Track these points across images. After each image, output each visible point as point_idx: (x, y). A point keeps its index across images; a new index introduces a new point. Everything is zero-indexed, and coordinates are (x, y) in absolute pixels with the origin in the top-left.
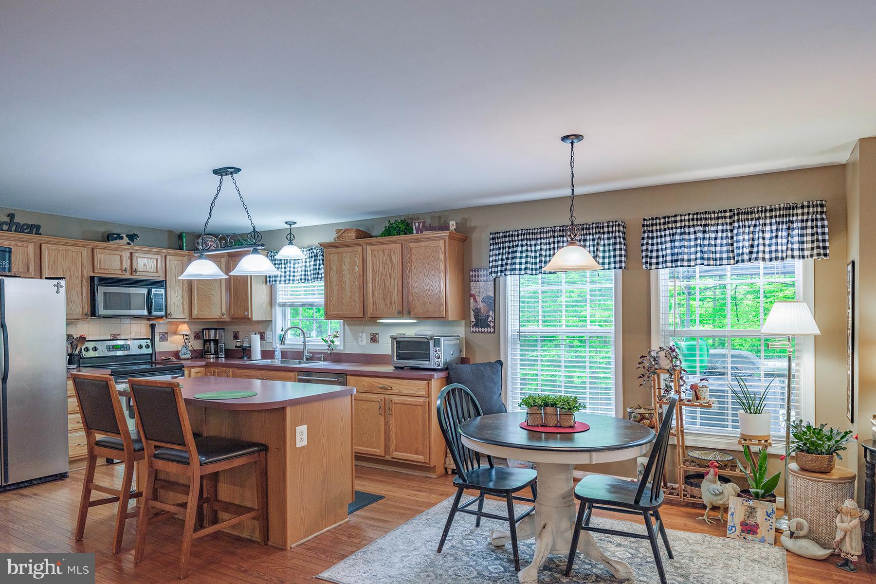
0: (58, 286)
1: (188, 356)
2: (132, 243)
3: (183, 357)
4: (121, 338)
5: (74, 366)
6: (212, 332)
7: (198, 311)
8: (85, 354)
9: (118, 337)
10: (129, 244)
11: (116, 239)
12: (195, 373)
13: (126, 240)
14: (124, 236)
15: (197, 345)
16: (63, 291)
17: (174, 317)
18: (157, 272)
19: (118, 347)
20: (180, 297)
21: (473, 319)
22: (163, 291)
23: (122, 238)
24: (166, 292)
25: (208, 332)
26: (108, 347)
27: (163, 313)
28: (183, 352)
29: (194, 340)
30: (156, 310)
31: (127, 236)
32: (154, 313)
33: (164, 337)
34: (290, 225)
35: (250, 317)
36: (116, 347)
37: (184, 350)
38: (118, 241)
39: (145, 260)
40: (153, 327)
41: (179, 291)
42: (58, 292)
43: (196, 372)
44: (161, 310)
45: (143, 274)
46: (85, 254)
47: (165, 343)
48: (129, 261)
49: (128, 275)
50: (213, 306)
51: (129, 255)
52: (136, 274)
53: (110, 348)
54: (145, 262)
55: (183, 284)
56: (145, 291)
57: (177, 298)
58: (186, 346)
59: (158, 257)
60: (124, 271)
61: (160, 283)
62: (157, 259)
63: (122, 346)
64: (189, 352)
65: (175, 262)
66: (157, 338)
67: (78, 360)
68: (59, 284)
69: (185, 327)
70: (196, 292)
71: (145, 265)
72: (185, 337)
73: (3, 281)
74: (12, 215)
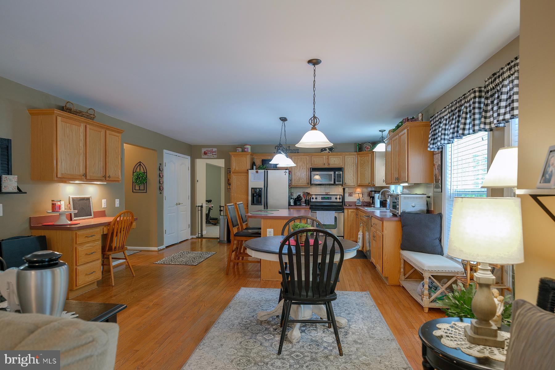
0: (286, 172)
1: (360, 204)
2: (330, 152)
3: (358, 204)
4: (330, 194)
5: (305, 205)
6: (373, 193)
7: (360, 182)
8: (312, 200)
9: (329, 194)
10: (329, 152)
12: (351, 212)
13: (328, 150)
14: (327, 149)
15: (367, 199)
16: (287, 174)
17: (347, 185)
18: (340, 164)
19: (326, 198)
20: (352, 175)
21: (435, 183)
22: (341, 173)
23: (326, 150)
24: (343, 173)
27: (341, 183)
28: (357, 202)
29: (367, 197)
30: (338, 181)
31: (328, 149)
32: (337, 183)
33: (350, 195)
34: (382, 132)
35: (374, 185)
38: (325, 152)
40: (344, 189)
41: (352, 172)
42: (285, 175)
44: (340, 181)
45: (333, 165)
46: (308, 159)
47: (351, 197)
48: (327, 160)
49: (326, 166)
50: (366, 179)
51: (327, 157)
52: (330, 165)
53: (323, 198)
54: (334, 159)
55: (354, 169)
56: (332, 173)
57: (350, 176)
58: (359, 199)
59: (341, 157)
60: (324, 164)
61: (340, 169)
62: (340, 158)
63: (328, 197)
64: (361, 202)
65: (350, 158)
66: (347, 195)
67: (308, 202)
68: (286, 171)
69: (359, 190)
70: (359, 172)
71: (334, 161)
72: (362, 195)
73: (267, 171)
74: (289, 147)
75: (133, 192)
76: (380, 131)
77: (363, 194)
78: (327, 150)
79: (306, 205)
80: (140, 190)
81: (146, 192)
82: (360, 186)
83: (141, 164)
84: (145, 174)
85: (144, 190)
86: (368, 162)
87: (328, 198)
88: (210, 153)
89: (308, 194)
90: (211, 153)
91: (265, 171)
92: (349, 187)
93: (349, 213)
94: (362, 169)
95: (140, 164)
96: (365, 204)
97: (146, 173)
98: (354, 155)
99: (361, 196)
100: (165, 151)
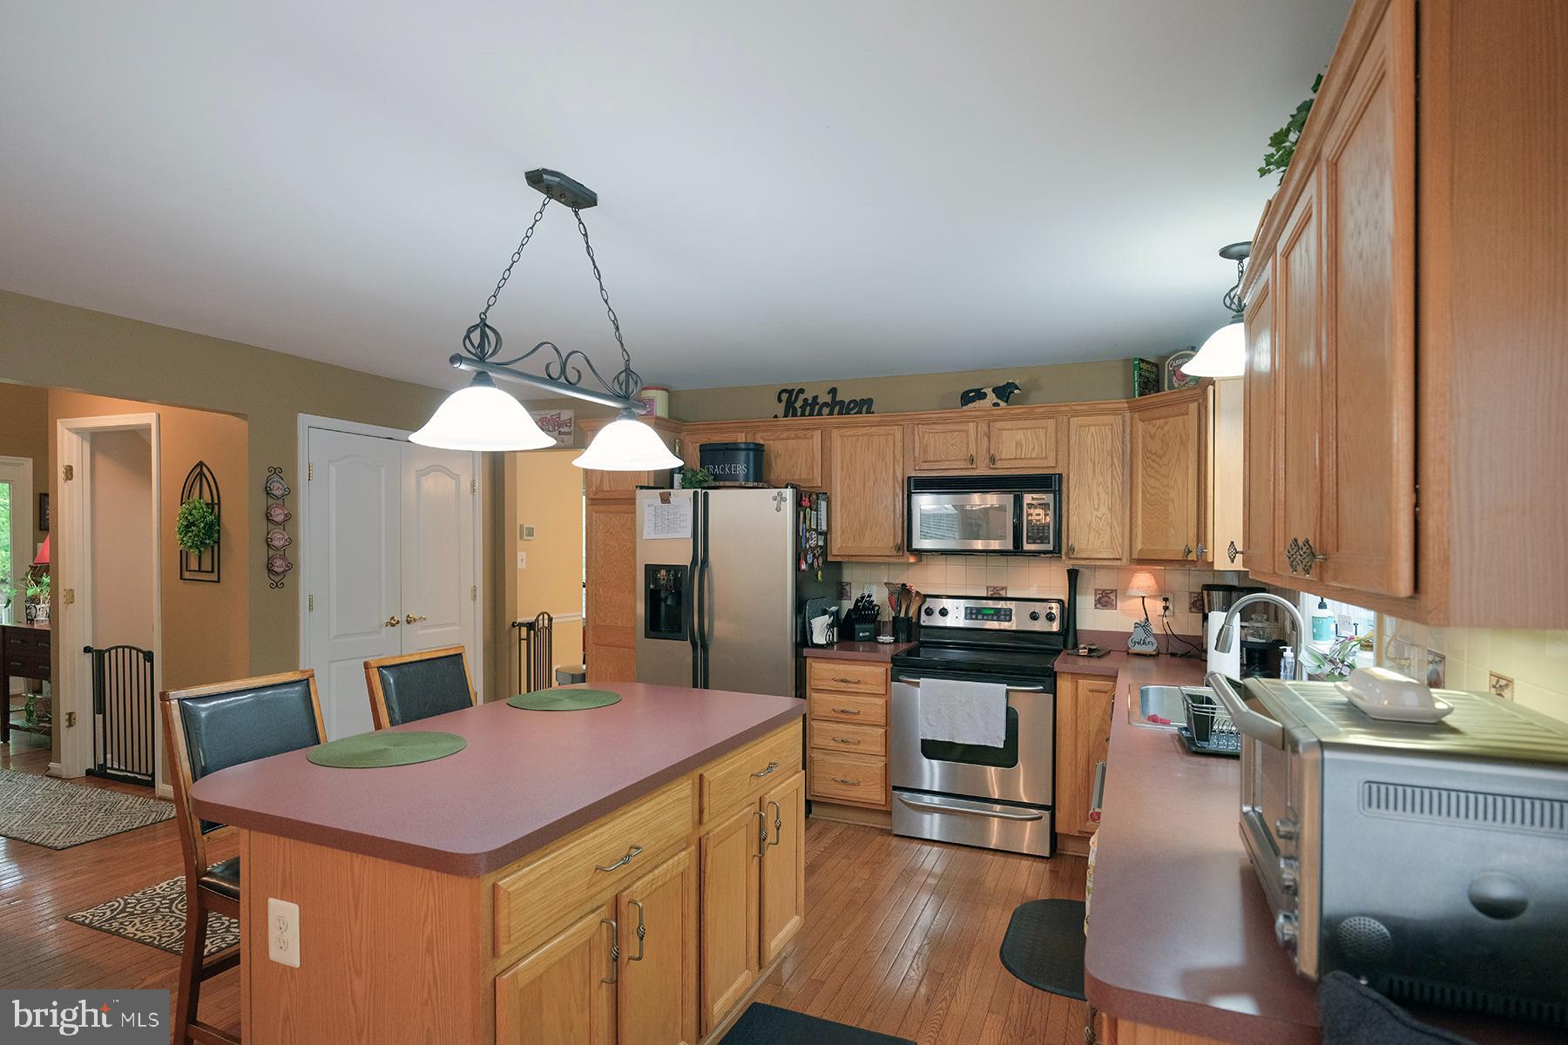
0: (779, 499)
1: (1149, 649)
2: (1003, 404)
3: (1138, 649)
4: (1007, 595)
5: (892, 639)
7: (1143, 543)
8: (925, 620)
9: (1003, 594)
10: (996, 405)
11: (972, 400)
12: (1091, 691)
13: (991, 397)
14: (989, 391)
16: (789, 506)
17: (1085, 556)
18: (1046, 458)
19: (988, 612)
20: (1103, 509)
22: (1050, 498)
24: (1058, 501)
25: (1208, 595)
26: (969, 611)
27: (1053, 547)
28: (1133, 637)
29: (1189, 612)
30: (1032, 540)
31: (994, 391)
32: (1027, 547)
33: (1105, 600)
35: (1210, 560)
36: (984, 612)
37: (1140, 634)
39: (1019, 435)
40: (1073, 575)
41: (1103, 495)
42: (778, 509)
43: (1092, 688)
44: (1044, 540)
45: (1012, 463)
47: (1106, 613)
48: (986, 439)
49: (982, 470)
50: (1172, 530)
51: (983, 427)
52: (998, 464)
53: (971, 613)
54: (1018, 438)
55: (1113, 477)
56: (1009, 499)
57: (1095, 513)
58: (1145, 625)
59: (1051, 423)
60: (972, 460)
61: (1046, 483)
62: (1046, 428)
63: (998, 611)
64: (1152, 639)
65: (1092, 429)
66: (1085, 603)
67: (906, 628)
68: (780, 494)
69: (1143, 581)
70: (1140, 495)
71: (1018, 444)
72: (1160, 604)
73: (706, 495)
74: (833, 391)
75: (181, 579)
76: (1225, 253)
77: (1166, 600)
78: (988, 397)
79: (895, 641)
80: (199, 571)
81: (219, 582)
82: (1143, 562)
83: (205, 470)
84: (216, 507)
85: (213, 571)
86: (1183, 443)
87: (999, 615)
88: (551, 429)
89: (904, 591)
90: (554, 430)
91: (695, 494)
92: (1096, 565)
93: (1081, 697)
94: (1152, 482)
95: (201, 474)
96: (1179, 648)
97: (219, 504)
98: (1114, 412)
99: (1156, 606)
100: (304, 420)
